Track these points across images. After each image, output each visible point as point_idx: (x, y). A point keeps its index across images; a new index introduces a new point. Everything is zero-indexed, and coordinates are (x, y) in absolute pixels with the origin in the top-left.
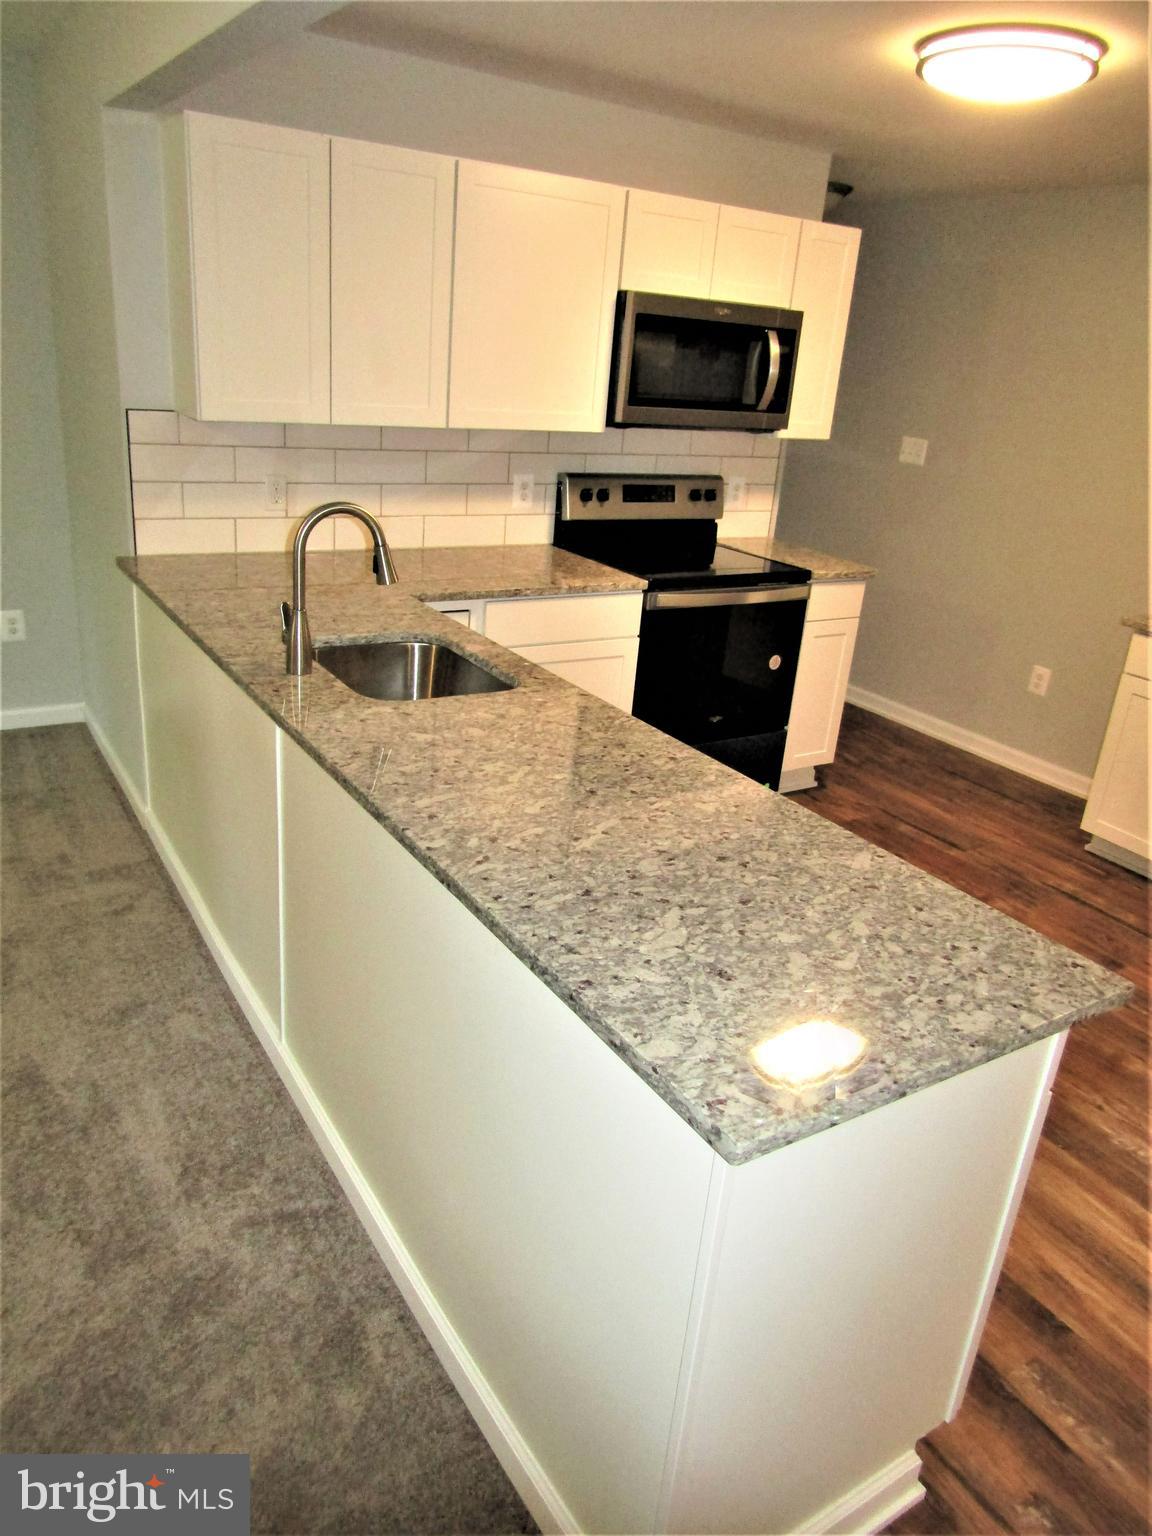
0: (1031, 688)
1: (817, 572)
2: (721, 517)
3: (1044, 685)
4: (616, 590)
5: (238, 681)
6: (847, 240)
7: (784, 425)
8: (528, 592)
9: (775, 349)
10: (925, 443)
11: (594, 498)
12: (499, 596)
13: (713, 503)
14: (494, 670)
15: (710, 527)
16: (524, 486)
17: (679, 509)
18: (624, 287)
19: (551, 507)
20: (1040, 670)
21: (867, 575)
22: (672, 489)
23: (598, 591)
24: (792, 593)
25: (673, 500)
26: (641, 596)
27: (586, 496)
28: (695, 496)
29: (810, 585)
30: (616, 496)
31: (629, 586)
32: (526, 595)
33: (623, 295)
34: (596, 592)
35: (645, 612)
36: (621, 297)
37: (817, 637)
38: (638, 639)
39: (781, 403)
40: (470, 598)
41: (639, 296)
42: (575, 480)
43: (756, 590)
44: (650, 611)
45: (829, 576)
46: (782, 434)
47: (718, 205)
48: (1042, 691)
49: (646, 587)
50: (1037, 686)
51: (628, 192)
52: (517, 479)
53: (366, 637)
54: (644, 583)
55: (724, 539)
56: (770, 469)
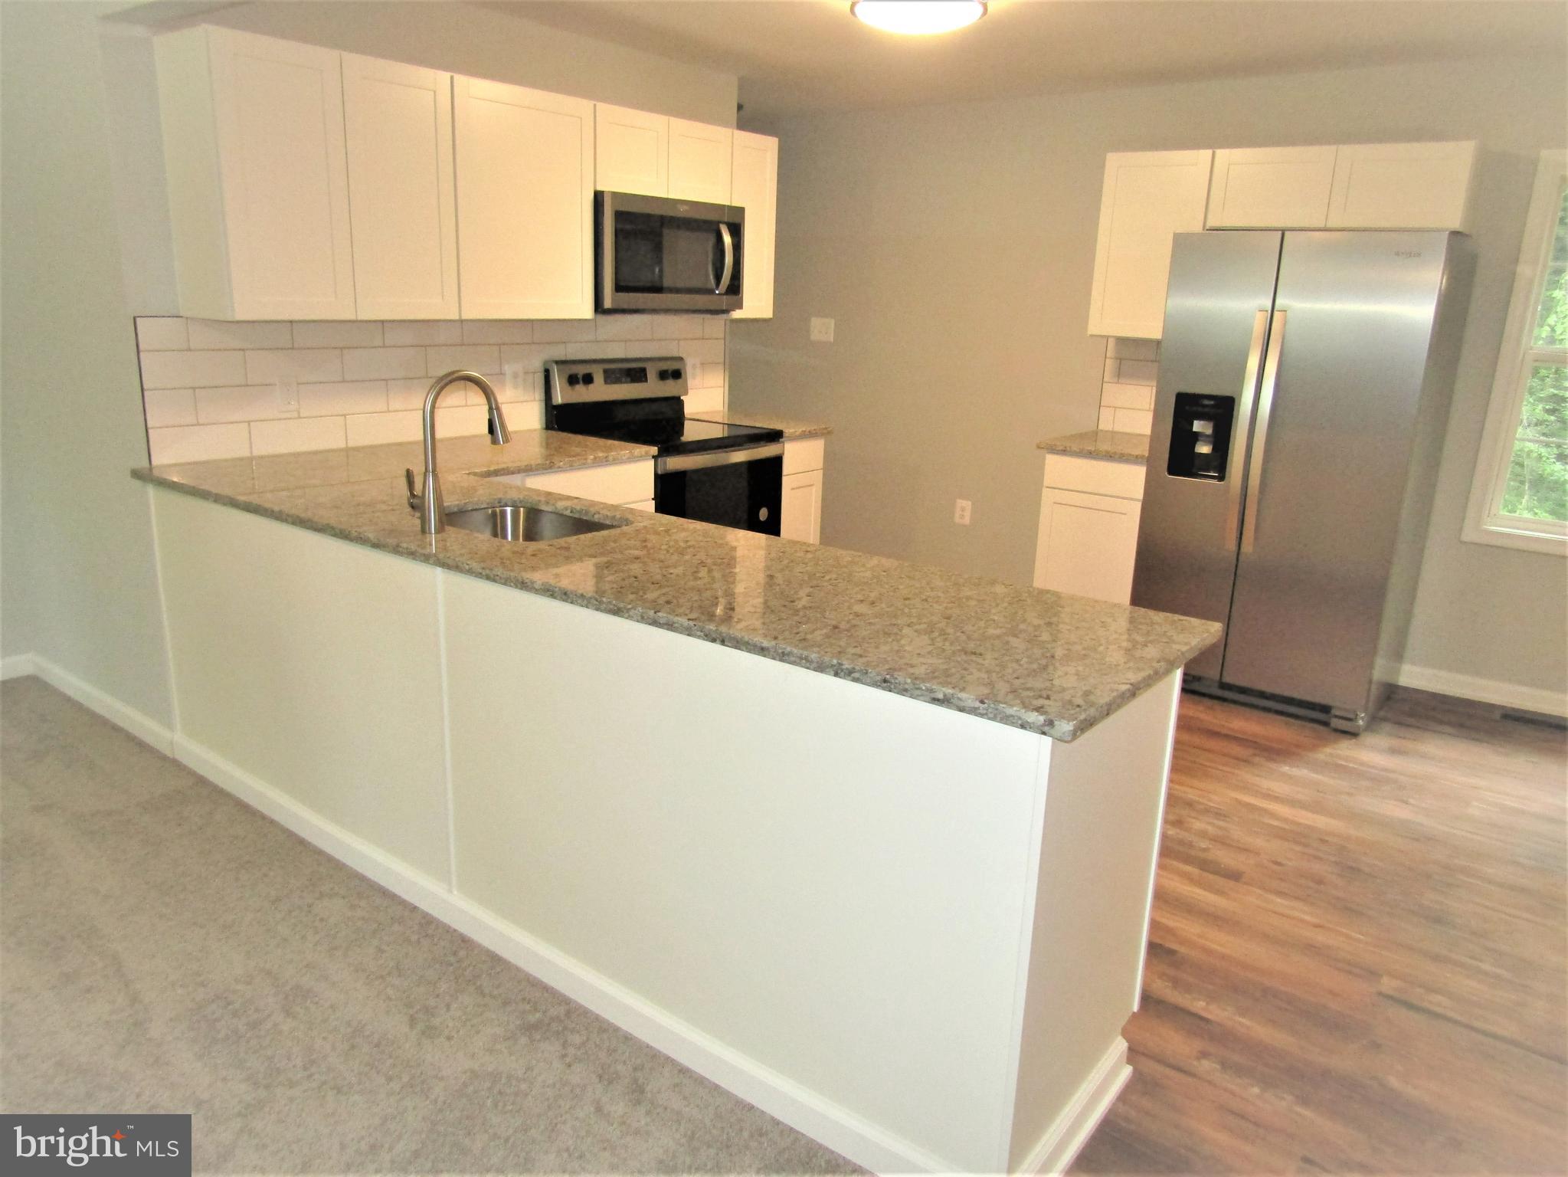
0: (957, 519)
1: (788, 431)
2: (686, 393)
3: (967, 514)
4: (633, 459)
5: (376, 546)
6: (768, 146)
7: (739, 305)
9: (727, 239)
10: (832, 322)
11: (581, 382)
12: (537, 470)
13: (680, 381)
14: (596, 516)
15: (677, 403)
16: (515, 376)
17: (652, 388)
18: (599, 188)
19: (539, 394)
20: (962, 503)
21: (825, 431)
22: (643, 371)
23: (618, 459)
24: (766, 451)
25: (646, 381)
26: (652, 462)
27: (572, 380)
28: (663, 375)
29: (783, 442)
30: (599, 378)
31: (643, 453)
32: (559, 467)
33: (599, 198)
34: (617, 461)
35: (656, 475)
36: (598, 198)
37: (793, 489)
38: (654, 501)
39: (735, 288)
40: (513, 473)
41: (615, 195)
42: (562, 367)
43: (739, 450)
44: (662, 475)
45: (797, 433)
46: (737, 314)
47: (667, 117)
48: (967, 520)
49: (656, 453)
50: (962, 517)
51: (595, 105)
52: (508, 369)
53: (458, 505)
54: (654, 450)
55: (690, 414)
56: (717, 349)
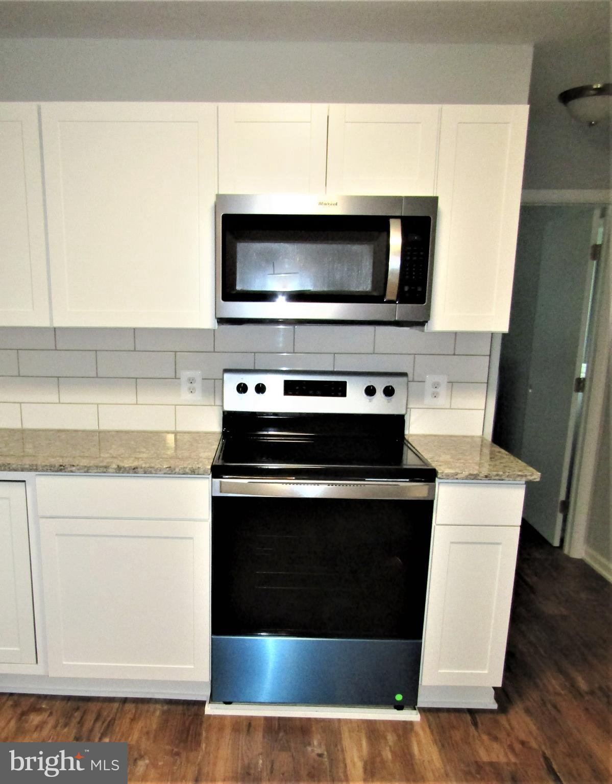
6: (511, 116)
8: (74, 469)
13: (393, 399)
15: (398, 422)
16: (191, 381)
17: (353, 404)
19: (219, 400)
22: (342, 385)
23: (151, 473)
28: (370, 391)
42: (230, 375)
52: (185, 374)
